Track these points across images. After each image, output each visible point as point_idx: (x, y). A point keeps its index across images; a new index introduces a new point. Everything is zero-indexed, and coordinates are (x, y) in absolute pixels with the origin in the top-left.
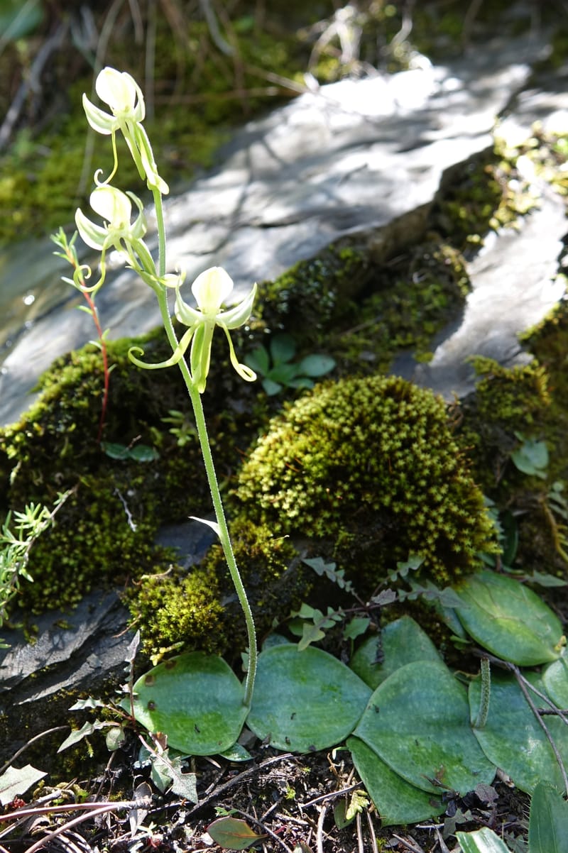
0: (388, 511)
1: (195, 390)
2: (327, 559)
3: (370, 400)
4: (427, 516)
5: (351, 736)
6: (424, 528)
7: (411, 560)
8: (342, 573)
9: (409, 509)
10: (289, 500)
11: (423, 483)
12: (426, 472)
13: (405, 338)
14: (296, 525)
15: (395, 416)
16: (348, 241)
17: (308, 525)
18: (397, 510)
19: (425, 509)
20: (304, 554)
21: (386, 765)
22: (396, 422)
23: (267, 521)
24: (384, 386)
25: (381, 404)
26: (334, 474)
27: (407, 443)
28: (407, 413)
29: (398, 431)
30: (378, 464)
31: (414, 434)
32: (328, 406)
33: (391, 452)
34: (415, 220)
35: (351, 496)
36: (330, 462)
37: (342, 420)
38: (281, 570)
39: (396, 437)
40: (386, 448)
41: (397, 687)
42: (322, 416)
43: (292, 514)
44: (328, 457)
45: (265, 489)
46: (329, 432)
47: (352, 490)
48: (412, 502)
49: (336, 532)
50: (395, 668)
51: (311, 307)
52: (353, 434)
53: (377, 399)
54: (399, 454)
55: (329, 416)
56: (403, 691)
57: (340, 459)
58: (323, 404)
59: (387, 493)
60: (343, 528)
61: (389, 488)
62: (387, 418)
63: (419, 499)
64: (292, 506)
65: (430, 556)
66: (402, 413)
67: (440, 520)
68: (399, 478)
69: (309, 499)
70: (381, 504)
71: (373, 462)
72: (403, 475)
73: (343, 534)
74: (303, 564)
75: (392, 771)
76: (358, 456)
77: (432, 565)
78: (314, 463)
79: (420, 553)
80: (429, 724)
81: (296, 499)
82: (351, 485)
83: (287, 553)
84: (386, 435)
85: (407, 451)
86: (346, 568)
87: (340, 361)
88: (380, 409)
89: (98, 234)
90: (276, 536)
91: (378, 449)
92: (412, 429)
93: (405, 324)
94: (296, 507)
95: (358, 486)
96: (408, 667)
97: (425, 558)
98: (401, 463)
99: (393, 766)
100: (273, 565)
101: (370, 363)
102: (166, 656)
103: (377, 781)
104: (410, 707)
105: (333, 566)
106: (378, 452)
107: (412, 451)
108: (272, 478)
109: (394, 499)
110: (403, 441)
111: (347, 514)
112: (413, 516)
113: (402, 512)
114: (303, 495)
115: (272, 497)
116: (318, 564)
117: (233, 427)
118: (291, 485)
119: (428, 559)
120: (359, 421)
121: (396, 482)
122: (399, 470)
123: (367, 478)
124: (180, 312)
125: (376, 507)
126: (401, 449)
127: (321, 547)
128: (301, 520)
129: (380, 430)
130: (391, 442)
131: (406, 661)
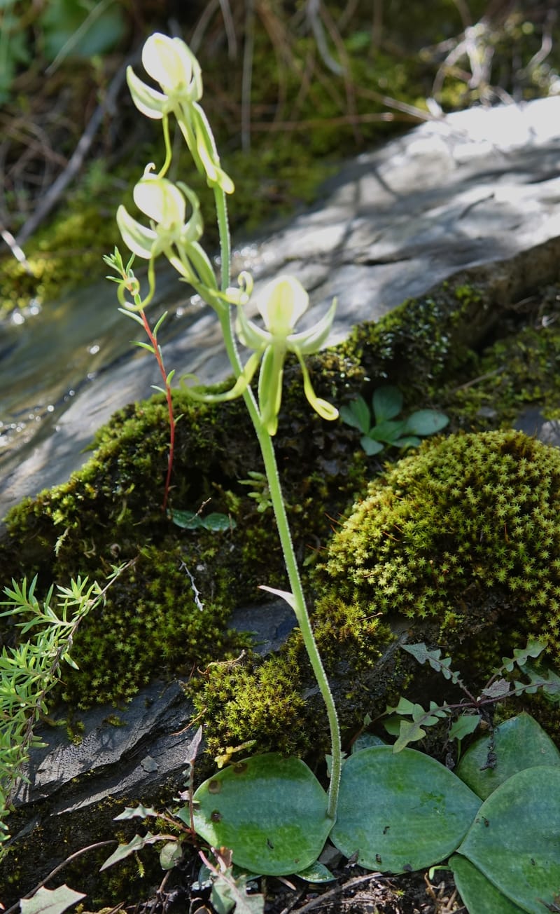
0: (503, 588)
1: (265, 432)
2: (431, 645)
3: (485, 458)
4: (550, 594)
5: (455, 854)
6: (546, 609)
7: (530, 646)
8: (448, 662)
9: (528, 586)
10: (386, 574)
11: (545, 555)
12: (549, 541)
13: (531, 392)
14: (395, 605)
15: (513, 476)
16: (466, 278)
17: (408, 604)
18: (513, 586)
20: (404, 639)
21: (496, 888)
22: (515, 483)
23: (360, 600)
24: (501, 441)
25: (497, 462)
26: (441, 544)
27: (527, 508)
28: (528, 472)
29: (517, 493)
30: (492, 531)
31: (535, 497)
32: (435, 465)
33: (508, 518)
34: (546, 255)
35: (460, 570)
36: (435, 530)
37: (451, 480)
38: (375, 658)
39: (514, 500)
40: (501, 512)
41: (511, 797)
42: (428, 476)
43: (390, 591)
44: (433, 524)
45: (359, 561)
46: (435, 494)
47: (462, 563)
48: (531, 577)
49: (442, 613)
50: (510, 774)
51: (420, 353)
52: (464, 496)
53: (493, 456)
54: (517, 520)
55: (436, 476)
56: (518, 801)
57: (447, 526)
58: (430, 463)
59: (502, 566)
60: (450, 608)
61: (504, 561)
62: (504, 478)
63: (541, 573)
64: (389, 582)
65: (553, 641)
66: (522, 473)
68: (516, 549)
69: (410, 573)
70: (496, 580)
71: (486, 529)
72: (521, 545)
73: (450, 616)
74: (402, 651)
75: (502, 895)
76: (468, 522)
77: (554, 652)
78: (415, 531)
79: (541, 638)
80: (548, 840)
81: (394, 574)
82: (461, 556)
83: (383, 637)
84: (502, 498)
85: (527, 517)
86: (453, 657)
87: (454, 419)
88: (496, 467)
89: (146, 238)
90: (369, 618)
91: (492, 514)
92: (533, 491)
93: (533, 377)
94: (395, 583)
95: (469, 558)
96: (525, 773)
97: (547, 644)
98: (519, 530)
99: (503, 889)
100: (365, 650)
101: (490, 421)
102: (234, 757)
103: (483, 906)
104: (527, 820)
105: (438, 653)
106: (492, 518)
107: (533, 517)
108: (368, 549)
109: (511, 573)
110: (522, 505)
111: (454, 592)
112: (532, 595)
113: (521, 590)
114: (403, 569)
115: (366, 572)
116: (419, 651)
117: (324, 491)
118: (390, 557)
119: (550, 645)
120: (472, 482)
121: (514, 554)
122: (517, 539)
123: (479, 548)
124: (244, 333)
125: (490, 583)
126: (520, 514)
127: (424, 630)
128: (401, 598)
129: (495, 491)
130: (508, 506)
131: (522, 765)
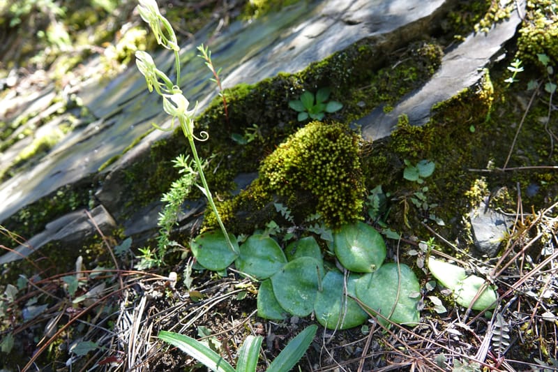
0: (309, 191)
2: (284, 206)
3: (319, 137)
4: (325, 198)
5: (269, 278)
6: (322, 203)
7: (316, 214)
8: (289, 212)
9: (318, 193)
10: (274, 177)
11: (326, 183)
12: (328, 178)
13: (385, 96)
14: (274, 189)
15: (324, 148)
16: (367, 41)
17: (279, 190)
18: (313, 192)
19: (325, 194)
20: (275, 201)
21: (274, 294)
22: (324, 151)
23: (264, 184)
25: (322, 141)
26: (293, 170)
27: (324, 163)
28: (331, 147)
29: (323, 156)
30: (309, 169)
31: (329, 159)
32: (305, 136)
33: (316, 166)
35: (297, 181)
36: (292, 164)
37: (304, 145)
38: (261, 206)
39: (321, 159)
41: (296, 265)
43: (272, 183)
44: (292, 162)
45: (269, 169)
47: (298, 178)
49: (290, 194)
50: (300, 256)
52: (304, 153)
53: (321, 138)
54: (319, 167)
55: (302, 141)
56: (299, 267)
57: (296, 164)
58: (304, 134)
59: (311, 184)
61: (312, 182)
62: (321, 148)
63: (323, 189)
64: (275, 179)
65: (324, 215)
66: (328, 147)
67: (329, 201)
68: (316, 178)
69: (281, 178)
70: (308, 188)
71: (307, 168)
72: (318, 177)
73: (292, 196)
74: (274, 206)
75: (275, 297)
76: (302, 164)
77: (324, 219)
78: (287, 163)
79: (320, 213)
80: (301, 283)
81: (276, 177)
82: (297, 176)
83: (268, 200)
84: (316, 157)
85: (323, 166)
86: (292, 210)
88: (320, 143)
90: (264, 192)
91: (311, 163)
92: (330, 156)
94: (276, 181)
95: (300, 177)
96: (304, 258)
97: (322, 215)
98: (318, 172)
99: (276, 295)
100: (258, 204)
102: (208, 230)
104: (298, 274)
105: (286, 208)
106: (310, 165)
107: (325, 167)
108: (273, 165)
109: (313, 187)
110: (323, 161)
111: (296, 187)
112: (319, 196)
113: (315, 193)
114: (280, 176)
115: (269, 174)
116: (279, 207)
117: (275, 135)
118: (278, 170)
120: (309, 148)
121: (315, 180)
122: (317, 175)
123: (304, 175)
125: (305, 189)
126: (321, 165)
127: (283, 200)
128: (276, 187)
129: (315, 154)
130: (317, 161)
131: (304, 255)
